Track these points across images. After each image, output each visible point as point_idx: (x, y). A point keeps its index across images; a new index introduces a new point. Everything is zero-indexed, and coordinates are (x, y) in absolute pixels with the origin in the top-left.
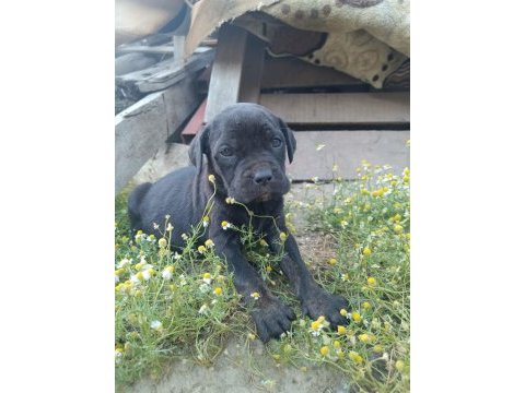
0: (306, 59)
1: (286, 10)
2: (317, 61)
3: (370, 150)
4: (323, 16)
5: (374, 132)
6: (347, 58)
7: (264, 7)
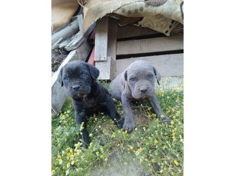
0: (135, 25)
1: (124, 11)
2: (141, 25)
3: (166, 64)
4: (140, 12)
5: (167, 55)
6: (153, 24)
7: (114, 11)
